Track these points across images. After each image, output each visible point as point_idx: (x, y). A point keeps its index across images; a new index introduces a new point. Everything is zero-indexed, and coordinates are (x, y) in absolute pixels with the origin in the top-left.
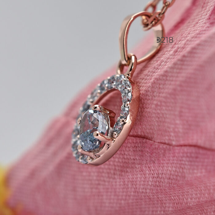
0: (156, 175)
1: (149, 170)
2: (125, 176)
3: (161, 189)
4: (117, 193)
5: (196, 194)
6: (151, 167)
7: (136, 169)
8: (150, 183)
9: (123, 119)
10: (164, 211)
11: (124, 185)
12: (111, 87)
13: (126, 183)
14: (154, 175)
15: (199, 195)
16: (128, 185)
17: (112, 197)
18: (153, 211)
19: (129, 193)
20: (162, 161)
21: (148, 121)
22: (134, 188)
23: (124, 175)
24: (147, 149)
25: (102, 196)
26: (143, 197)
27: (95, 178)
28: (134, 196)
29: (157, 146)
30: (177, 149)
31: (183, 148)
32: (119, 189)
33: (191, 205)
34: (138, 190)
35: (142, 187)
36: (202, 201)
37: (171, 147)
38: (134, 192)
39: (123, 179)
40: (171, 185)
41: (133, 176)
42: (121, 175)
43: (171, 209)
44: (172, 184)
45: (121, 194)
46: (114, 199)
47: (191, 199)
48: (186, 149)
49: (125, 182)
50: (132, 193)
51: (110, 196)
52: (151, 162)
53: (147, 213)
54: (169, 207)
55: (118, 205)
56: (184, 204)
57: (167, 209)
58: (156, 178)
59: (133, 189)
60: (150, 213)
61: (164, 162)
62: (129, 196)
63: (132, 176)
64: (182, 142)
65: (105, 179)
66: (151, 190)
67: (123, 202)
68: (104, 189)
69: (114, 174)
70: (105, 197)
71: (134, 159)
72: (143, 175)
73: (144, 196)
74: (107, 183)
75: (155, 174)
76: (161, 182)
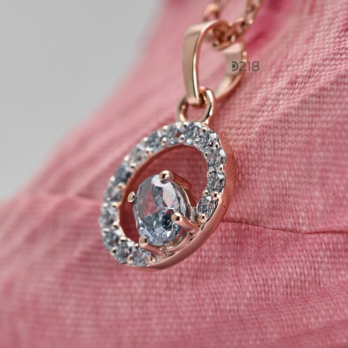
0: (261, 282)
1: (251, 274)
2: (204, 285)
3: (269, 303)
4: (181, 314)
5: (327, 311)
6: (255, 269)
7: (226, 273)
8: (248, 295)
9: (216, 192)
10: (262, 340)
11: (197, 299)
12: (176, 142)
13: (202, 296)
14: (257, 282)
15: (331, 312)
16: (204, 300)
17: (170, 320)
18: (240, 341)
19: (203, 313)
20: (278, 259)
21: (252, 194)
22: (215, 304)
23: (202, 284)
24: (252, 240)
25: (150, 319)
26: (230, 318)
27: (139, 290)
28: (213, 317)
29: (270, 235)
30: (310, 239)
31: (321, 235)
32: (186, 306)
33: (314, 328)
34: (222, 307)
35: (231, 301)
36: (336, 321)
37: (300, 235)
38: (212, 311)
39: (198, 290)
40: (289, 296)
41: (218, 285)
42: (195, 284)
43: (276, 336)
44: (291, 295)
45: (188, 314)
46: (171, 324)
47: (316, 318)
48: (325, 238)
49: (200, 294)
50: (210, 313)
51: (166, 318)
52: (258, 260)
53: (228, 344)
54: (272, 333)
55: (180, 333)
56: (302, 326)
57: (268, 336)
58: (260, 286)
59: (213, 306)
60: (236, 343)
61: (282, 260)
62: (203, 318)
63: (216, 284)
64: (321, 227)
65: (162, 292)
66: (250, 306)
67: (189, 327)
68: (156, 307)
69: (180, 282)
70: (155, 321)
71: (222, 258)
72: (238, 282)
73: (232, 317)
74: (164, 298)
75: (261, 280)
76: (270, 293)
